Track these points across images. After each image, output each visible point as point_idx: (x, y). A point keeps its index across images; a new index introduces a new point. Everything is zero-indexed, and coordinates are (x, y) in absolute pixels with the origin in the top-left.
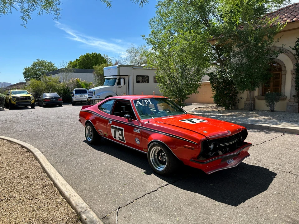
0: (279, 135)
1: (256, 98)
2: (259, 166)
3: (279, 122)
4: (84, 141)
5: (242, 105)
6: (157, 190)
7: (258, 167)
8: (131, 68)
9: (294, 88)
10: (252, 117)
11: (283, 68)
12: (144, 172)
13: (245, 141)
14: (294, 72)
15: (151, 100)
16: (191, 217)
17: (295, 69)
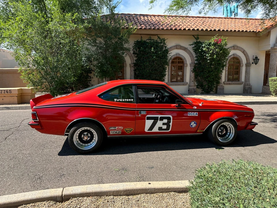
9: (133, 77)
17: (133, 63)
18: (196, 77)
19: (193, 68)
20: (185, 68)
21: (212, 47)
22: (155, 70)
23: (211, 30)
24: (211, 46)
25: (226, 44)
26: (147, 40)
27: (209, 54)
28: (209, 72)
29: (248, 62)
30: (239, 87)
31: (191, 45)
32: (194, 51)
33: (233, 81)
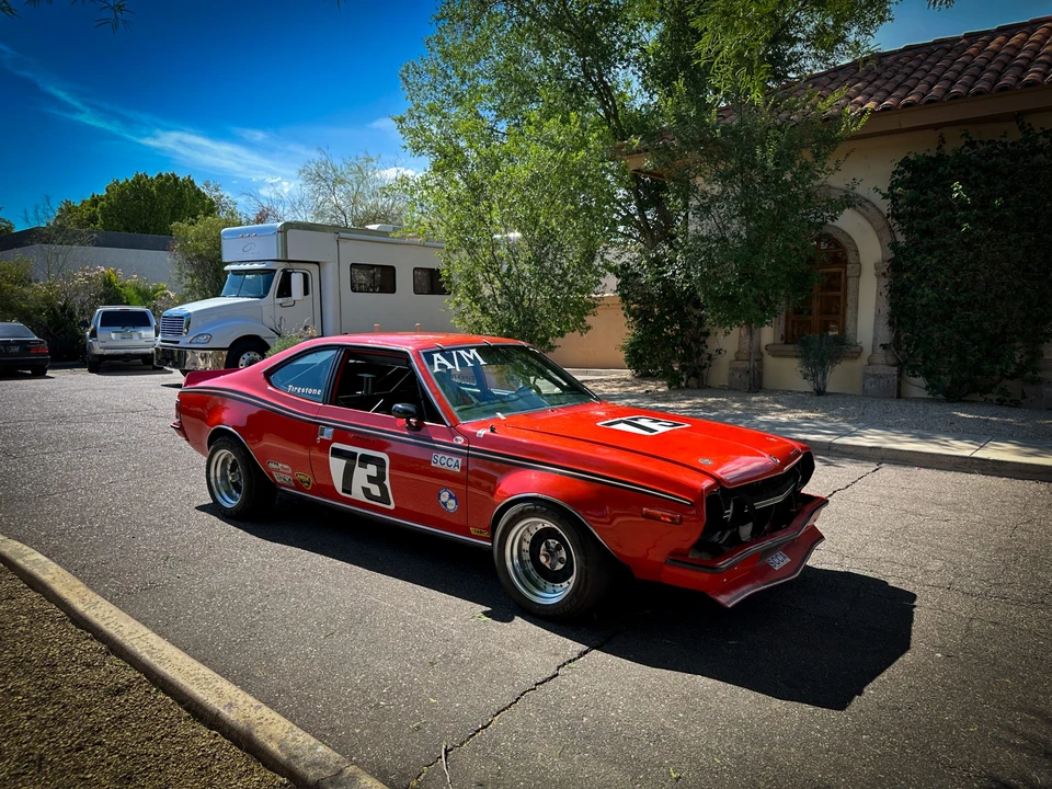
0: (865, 470)
1: (765, 352)
2: (851, 571)
3: (854, 429)
4: (201, 508)
5: (720, 372)
6: (557, 675)
7: (848, 576)
8: (331, 236)
9: (884, 320)
10: (766, 412)
11: (851, 256)
12: (486, 613)
13: (805, 490)
14: (885, 270)
15: (479, 350)
16: (714, 761)
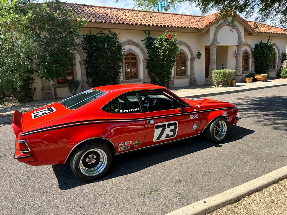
1: (52, 87)
17: (83, 60)
18: (149, 73)
19: (146, 64)
20: (138, 64)
21: (164, 43)
22: (110, 67)
23: (161, 26)
24: (162, 42)
25: (175, 40)
26: (97, 34)
27: (162, 51)
28: (162, 68)
29: (192, 57)
30: (186, 81)
31: (143, 41)
32: (146, 47)
33: (181, 75)
